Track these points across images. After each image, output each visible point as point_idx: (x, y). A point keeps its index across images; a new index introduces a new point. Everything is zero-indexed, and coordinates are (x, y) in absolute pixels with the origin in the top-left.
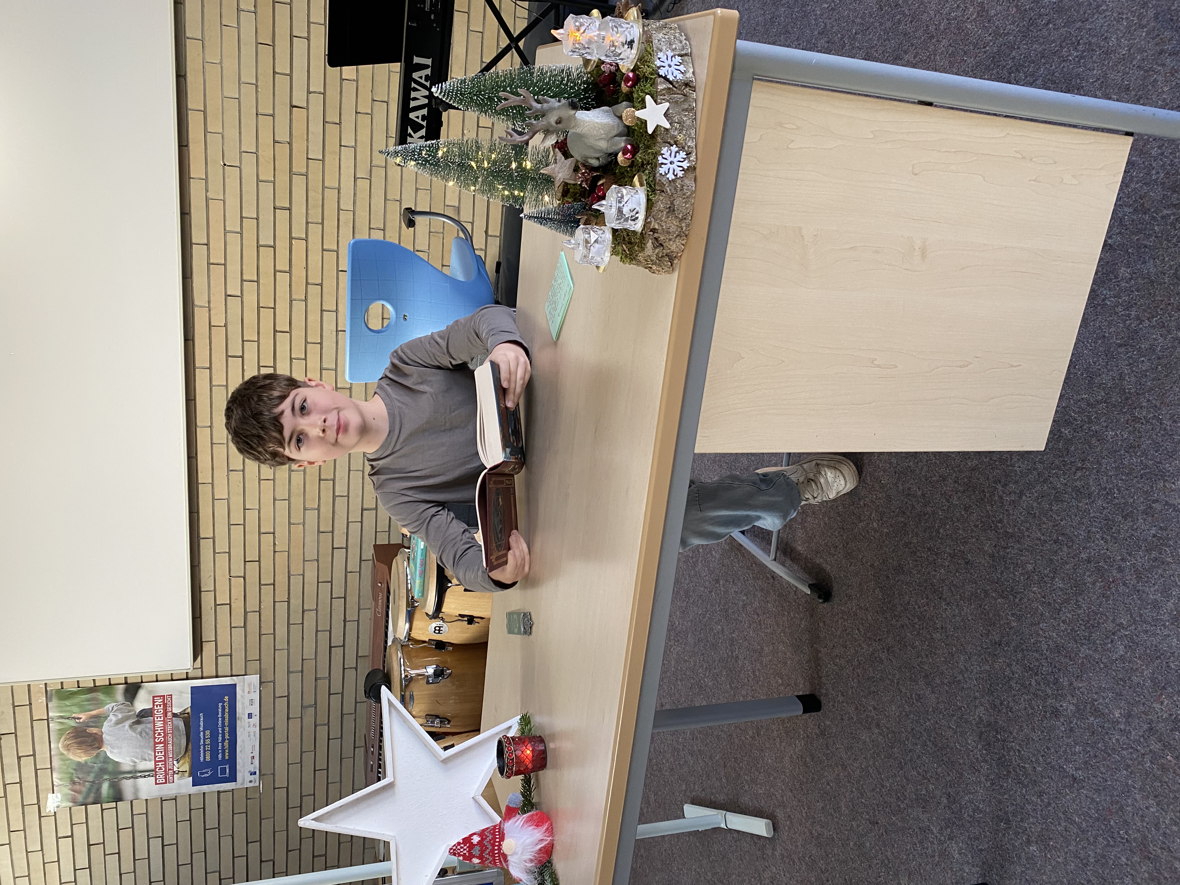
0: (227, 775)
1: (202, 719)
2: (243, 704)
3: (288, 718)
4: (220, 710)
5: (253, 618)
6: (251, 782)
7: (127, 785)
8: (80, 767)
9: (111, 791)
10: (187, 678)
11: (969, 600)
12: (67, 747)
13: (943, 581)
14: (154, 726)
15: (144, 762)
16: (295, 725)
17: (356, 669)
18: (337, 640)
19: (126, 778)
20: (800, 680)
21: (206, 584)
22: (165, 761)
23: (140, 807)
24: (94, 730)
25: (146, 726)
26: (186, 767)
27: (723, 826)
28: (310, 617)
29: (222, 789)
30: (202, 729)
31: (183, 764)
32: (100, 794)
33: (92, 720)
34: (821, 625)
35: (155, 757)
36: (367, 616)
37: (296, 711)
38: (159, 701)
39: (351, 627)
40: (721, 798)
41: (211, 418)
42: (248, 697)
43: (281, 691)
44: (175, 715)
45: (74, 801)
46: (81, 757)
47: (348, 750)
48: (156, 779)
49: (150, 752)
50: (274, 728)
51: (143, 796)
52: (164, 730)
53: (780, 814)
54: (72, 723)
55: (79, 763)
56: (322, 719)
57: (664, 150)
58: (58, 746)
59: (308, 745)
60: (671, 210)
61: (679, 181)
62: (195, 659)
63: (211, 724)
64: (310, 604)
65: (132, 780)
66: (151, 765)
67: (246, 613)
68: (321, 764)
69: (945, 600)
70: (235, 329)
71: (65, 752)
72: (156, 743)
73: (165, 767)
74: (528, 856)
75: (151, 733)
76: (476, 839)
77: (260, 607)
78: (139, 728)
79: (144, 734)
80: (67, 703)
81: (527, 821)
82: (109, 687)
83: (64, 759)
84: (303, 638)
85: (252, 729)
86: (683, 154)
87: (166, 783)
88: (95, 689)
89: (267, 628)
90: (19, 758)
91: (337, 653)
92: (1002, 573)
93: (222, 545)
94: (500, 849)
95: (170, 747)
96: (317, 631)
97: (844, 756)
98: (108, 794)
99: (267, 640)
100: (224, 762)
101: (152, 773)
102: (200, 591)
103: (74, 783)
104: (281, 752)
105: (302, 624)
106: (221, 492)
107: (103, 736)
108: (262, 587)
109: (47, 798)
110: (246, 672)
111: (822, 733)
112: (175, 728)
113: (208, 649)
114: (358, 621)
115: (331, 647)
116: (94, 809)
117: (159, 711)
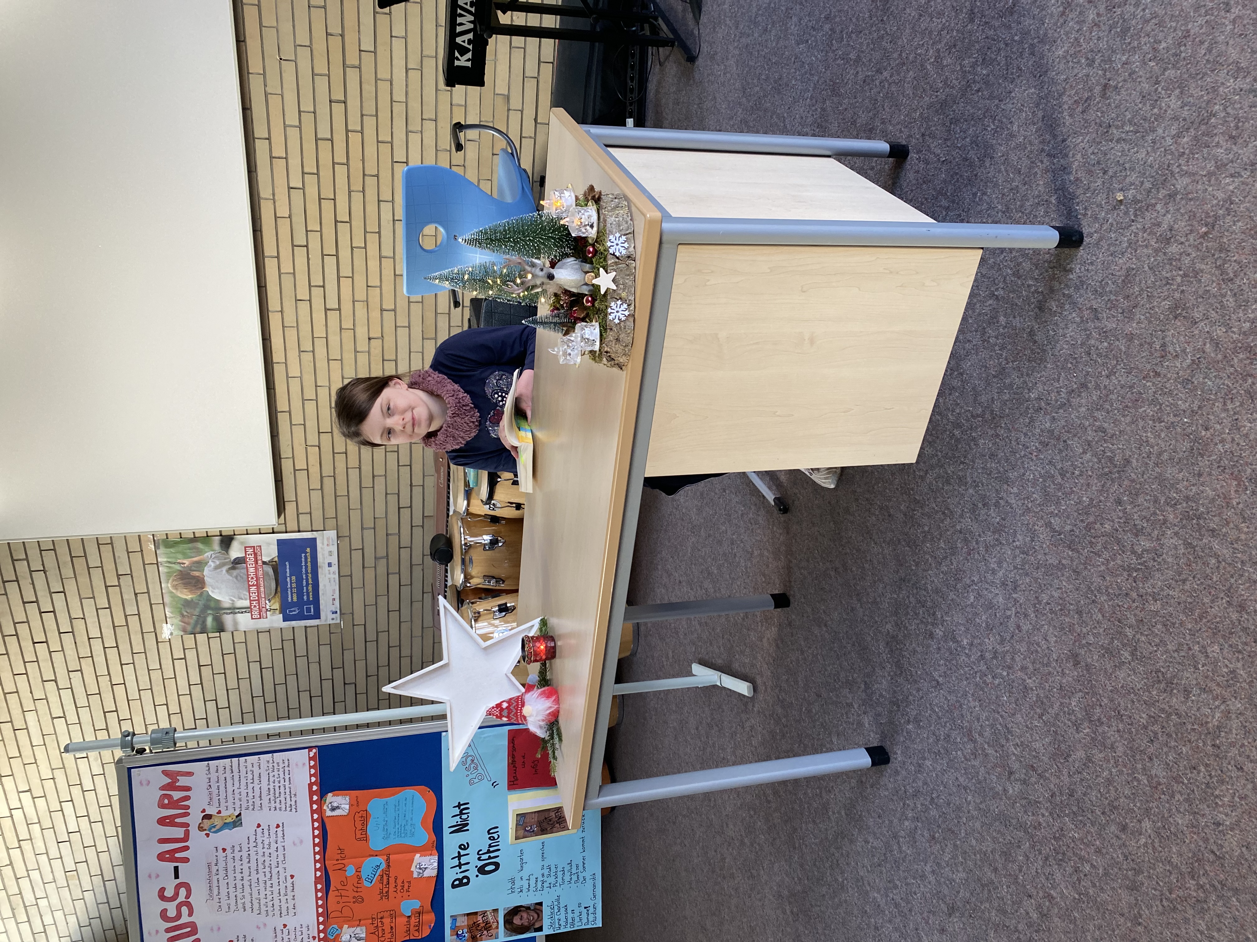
0: (312, 613)
1: (288, 567)
2: (323, 555)
3: (363, 567)
4: (303, 560)
5: (328, 482)
6: (333, 619)
7: (228, 619)
8: (187, 604)
9: (215, 624)
10: (273, 533)
11: (889, 544)
12: (175, 587)
13: (874, 525)
14: (247, 571)
15: (241, 601)
16: (370, 573)
17: (423, 527)
18: (405, 502)
19: (227, 613)
20: (777, 581)
21: (285, 451)
22: (258, 600)
23: (239, 638)
24: (197, 574)
25: (240, 571)
26: (277, 606)
27: (719, 684)
28: (380, 482)
29: (308, 625)
30: (288, 575)
31: (274, 603)
32: (206, 625)
33: (195, 565)
34: (794, 541)
35: (250, 597)
36: (430, 482)
37: (370, 561)
38: (250, 551)
39: (417, 491)
40: (720, 662)
41: (281, 303)
42: (327, 549)
43: (356, 544)
44: (264, 563)
45: (185, 631)
46: (187, 595)
47: (418, 595)
48: (252, 615)
49: (245, 593)
50: (351, 576)
51: (242, 628)
52: (256, 575)
53: (759, 681)
54: (178, 567)
55: (186, 600)
56: (394, 568)
57: (612, 304)
58: (168, 586)
59: (382, 590)
60: (617, 340)
61: (622, 323)
62: (279, 516)
63: (296, 571)
64: (379, 471)
65: (231, 615)
66: (246, 603)
67: (322, 477)
68: (394, 606)
69: (874, 540)
70: (298, 219)
71: (174, 591)
72: (249, 586)
73: (259, 605)
74: (541, 718)
75: (245, 577)
76: (505, 705)
77: (334, 472)
78: (235, 572)
79: (239, 578)
80: (172, 550)
81: (541, 694)
82: (207, 538)
83: (173, 596)
84: (374, 500)
85: (332, 576)
86: (625, 306)
87: (260, 618)
88: (195, 539)
89: (342, 491)
90: (136, 594)
91: (405, 513)
92: (910, 528)
93: (297, 418)
94: (521, 712)
95: (262, 589)
96: (386, 494)
97: (803, 643)
98: (212, 625)
99: (342, 502)
100: (309, 602)
101: (249, 609)
102: (280, 458)
103: (183, 616)
104: (358, 595)
105: (373, 487)
106: (294, 371)
107: (205, 578)
108: (336, 455)
109: (162, 628)
110: (324, 527)
111: (790, 624)
112: (265, 574)
113: (290, 508)
114: (423, 486)
115: (399, 508)
116: (202, 638)
117: (251, 559)
